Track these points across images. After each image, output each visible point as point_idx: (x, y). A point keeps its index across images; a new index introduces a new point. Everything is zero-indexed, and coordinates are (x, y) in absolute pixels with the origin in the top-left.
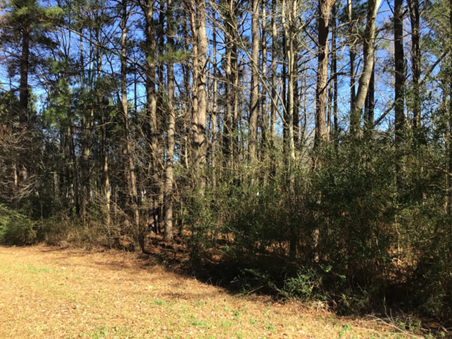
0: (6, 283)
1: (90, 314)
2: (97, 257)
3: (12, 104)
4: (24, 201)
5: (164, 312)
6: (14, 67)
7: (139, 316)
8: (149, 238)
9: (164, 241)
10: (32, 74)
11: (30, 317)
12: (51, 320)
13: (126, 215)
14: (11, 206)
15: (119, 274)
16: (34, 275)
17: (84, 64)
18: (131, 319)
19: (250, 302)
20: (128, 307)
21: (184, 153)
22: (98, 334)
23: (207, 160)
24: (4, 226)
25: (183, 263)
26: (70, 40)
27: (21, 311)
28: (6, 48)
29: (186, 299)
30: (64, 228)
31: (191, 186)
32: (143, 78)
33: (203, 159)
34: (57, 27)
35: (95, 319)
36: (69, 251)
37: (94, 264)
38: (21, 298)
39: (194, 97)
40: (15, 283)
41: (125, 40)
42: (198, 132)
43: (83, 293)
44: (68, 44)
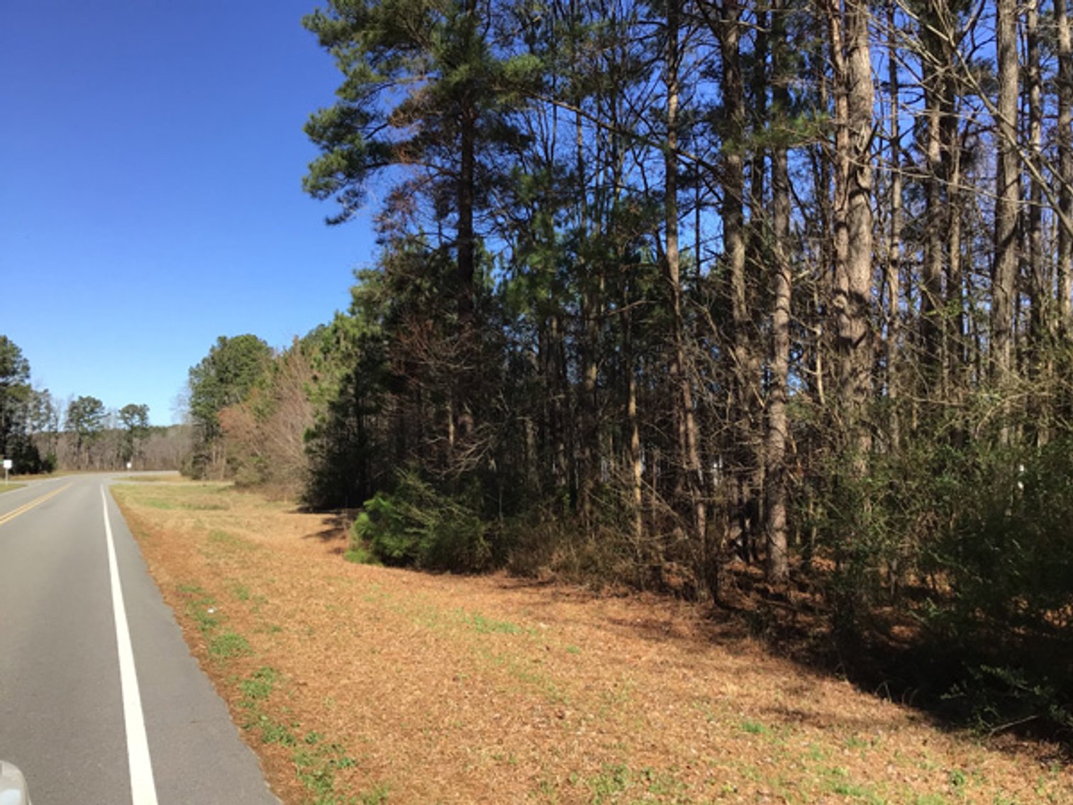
0: (427, 649)
1: (594, 734)
2: (615, 607)
3: (444, 276)
4: (466, 478)
5: (763, 751)
6: (446, 197)
7: (704, 753)
8: (729, 571)
9: (766, 581)
10: (481, 209)
11: (471, 727)
12: (512, 736)
13: (676, 514)
14: (443, 488)
15: (660, 653)
16: (483, 637)
17: (586, 177)
18: (685, 759)
19: (996, 755)
20: (678, 729)
21: (813, 367)
22: (610, 782)
23: (874, 381)
24: (429, 530)
25: (815, 638)
26: (555, 124)
27: (453, 711)
28: (430, 159)
29: (821, 727)
30: (546, 540)
31: (833, 448)
32: (716, 195)
33: (865, 381)
34: (529, 100)
35: (604, 746)
36: (554, 590)
37: (605, 623)
38: (455, 683)
39: (839, 225)
40: (445, 649)
41: (677, 112)
42: (849, 312)
43: (581, 684)
44: (551, 136)
